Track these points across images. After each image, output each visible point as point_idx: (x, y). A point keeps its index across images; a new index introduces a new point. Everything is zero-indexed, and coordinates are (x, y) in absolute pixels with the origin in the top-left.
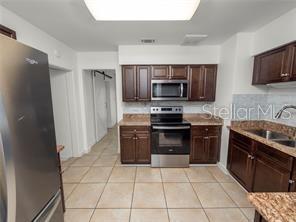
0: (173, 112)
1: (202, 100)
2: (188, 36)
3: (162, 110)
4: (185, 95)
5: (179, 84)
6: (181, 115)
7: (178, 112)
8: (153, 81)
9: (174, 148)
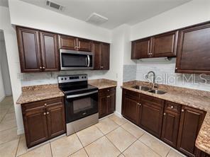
0: (80, 79)
1: (102, 69)
2: (95, 14)
3: (70, 78)
4: (91, 66)
5: (86, 56)
6: (86, 81)
7: (84, 79)
8: (61, 51)
9: (87, 111)
